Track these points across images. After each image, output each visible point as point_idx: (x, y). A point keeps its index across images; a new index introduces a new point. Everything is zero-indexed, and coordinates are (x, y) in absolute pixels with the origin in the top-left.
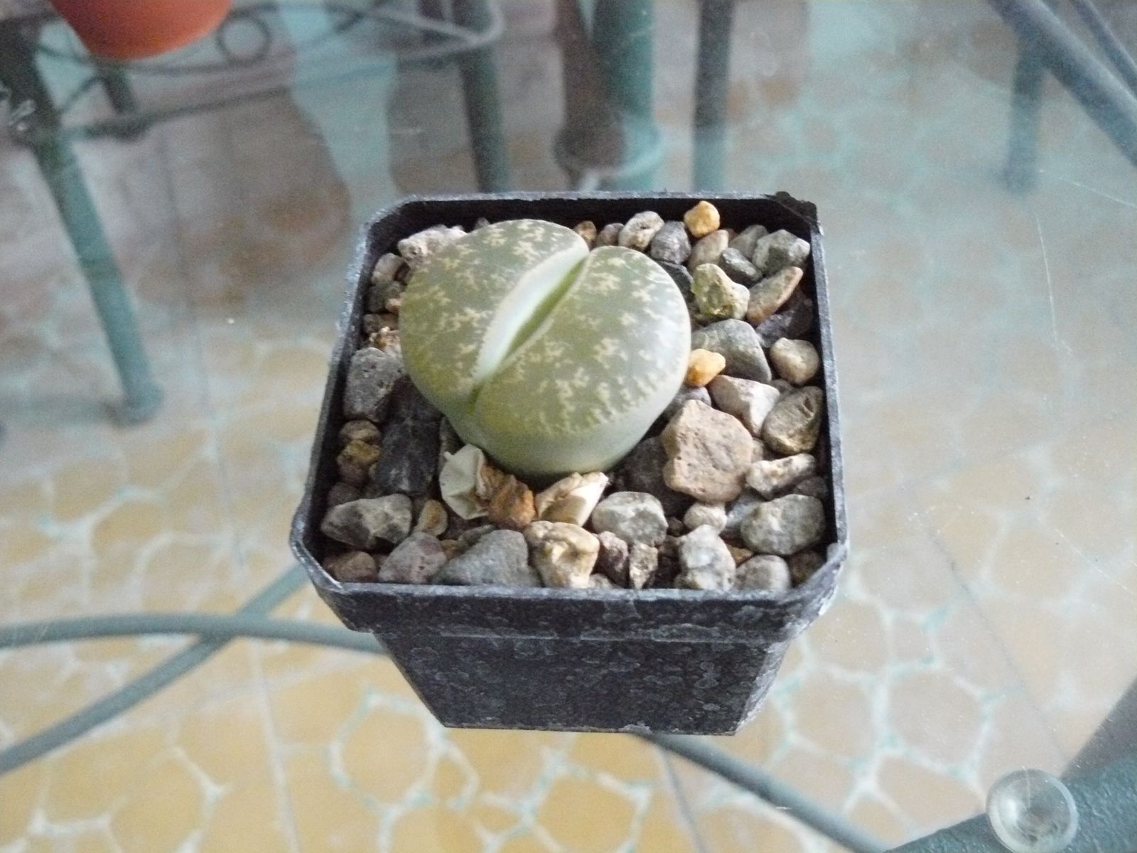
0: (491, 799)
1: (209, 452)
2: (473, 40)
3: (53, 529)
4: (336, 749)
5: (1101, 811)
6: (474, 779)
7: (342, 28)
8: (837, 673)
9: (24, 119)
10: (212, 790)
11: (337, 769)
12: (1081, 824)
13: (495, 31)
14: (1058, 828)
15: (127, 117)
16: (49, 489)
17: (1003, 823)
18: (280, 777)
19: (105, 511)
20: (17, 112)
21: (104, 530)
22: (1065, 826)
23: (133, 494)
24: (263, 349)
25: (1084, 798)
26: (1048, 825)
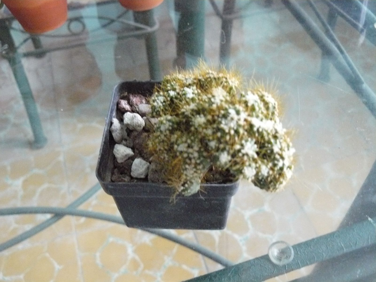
0: (147, 272)
1: (61, 158)
2: (149, 29)
3: (10, 182)
4: (98, 254)
5: (300, 252)
6: (142, 266)
7: (104, 26)
8: (260, 235)
9: (5, 50)
10: (57, 267)
11: (98, 261)
12: (295, 256)
13: (156, 27)
14: (288, 257)
15: (39, 50)
16: (9, 168)
17: (272, 255)
18: (80, 263)
20: (3, 47)
21: (26, 183)
22: (290, 256)
23: (36, 171)
24: (80, 126)
26: (285, 256)
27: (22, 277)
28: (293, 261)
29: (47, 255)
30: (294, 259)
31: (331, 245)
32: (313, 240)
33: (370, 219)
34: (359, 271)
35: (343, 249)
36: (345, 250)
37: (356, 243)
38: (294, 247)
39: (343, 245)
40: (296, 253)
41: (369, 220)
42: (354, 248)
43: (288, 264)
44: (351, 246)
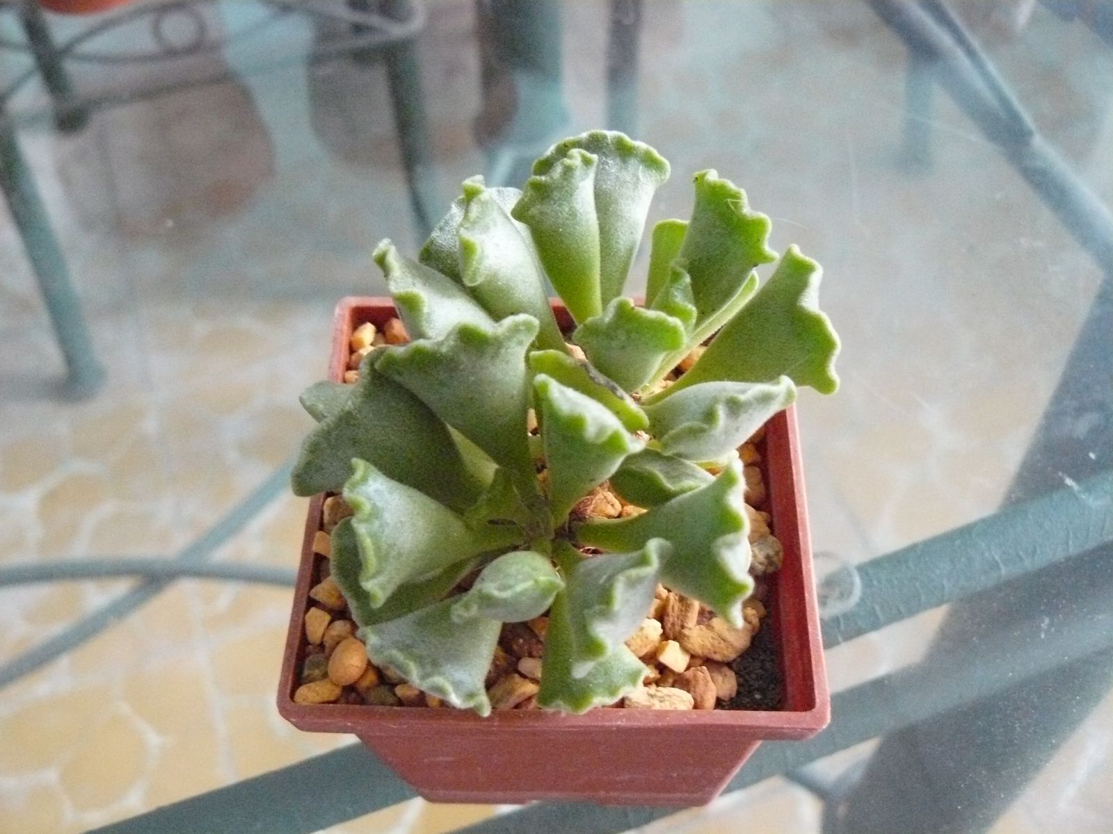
1: (150, 425)
2: (396, 31)
5: (879, 582)
10: (154, 739)
12: (863, 592)
13: (417, 23)
14: (844, 595)
18: (222, 728)
19: (52, 481)
21: (50, 500)
22: (850, 593)
23: (80, 466)
24: (201, 328)
25: (867, 574)
26: (837, 592)
27: (51, 776)
28: (858, 605)
29: (124, 708)
30: (862, 599)
31: (963, 559)
32: (912, 548)
33: (1069, 481)
34: (1047, 621)
35: (999, 569)
36: (1004, 571)
37: (1034, 552)
38: (862, 569)
39: (997, 558)
40: (867, 584)
41: (1067, 485)
42: (1029, 564)
43: (845, 616)
44: (1021, 559)
